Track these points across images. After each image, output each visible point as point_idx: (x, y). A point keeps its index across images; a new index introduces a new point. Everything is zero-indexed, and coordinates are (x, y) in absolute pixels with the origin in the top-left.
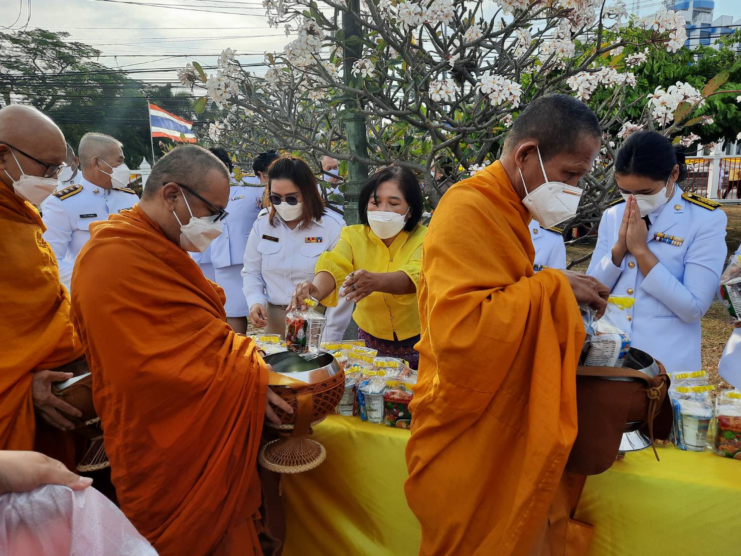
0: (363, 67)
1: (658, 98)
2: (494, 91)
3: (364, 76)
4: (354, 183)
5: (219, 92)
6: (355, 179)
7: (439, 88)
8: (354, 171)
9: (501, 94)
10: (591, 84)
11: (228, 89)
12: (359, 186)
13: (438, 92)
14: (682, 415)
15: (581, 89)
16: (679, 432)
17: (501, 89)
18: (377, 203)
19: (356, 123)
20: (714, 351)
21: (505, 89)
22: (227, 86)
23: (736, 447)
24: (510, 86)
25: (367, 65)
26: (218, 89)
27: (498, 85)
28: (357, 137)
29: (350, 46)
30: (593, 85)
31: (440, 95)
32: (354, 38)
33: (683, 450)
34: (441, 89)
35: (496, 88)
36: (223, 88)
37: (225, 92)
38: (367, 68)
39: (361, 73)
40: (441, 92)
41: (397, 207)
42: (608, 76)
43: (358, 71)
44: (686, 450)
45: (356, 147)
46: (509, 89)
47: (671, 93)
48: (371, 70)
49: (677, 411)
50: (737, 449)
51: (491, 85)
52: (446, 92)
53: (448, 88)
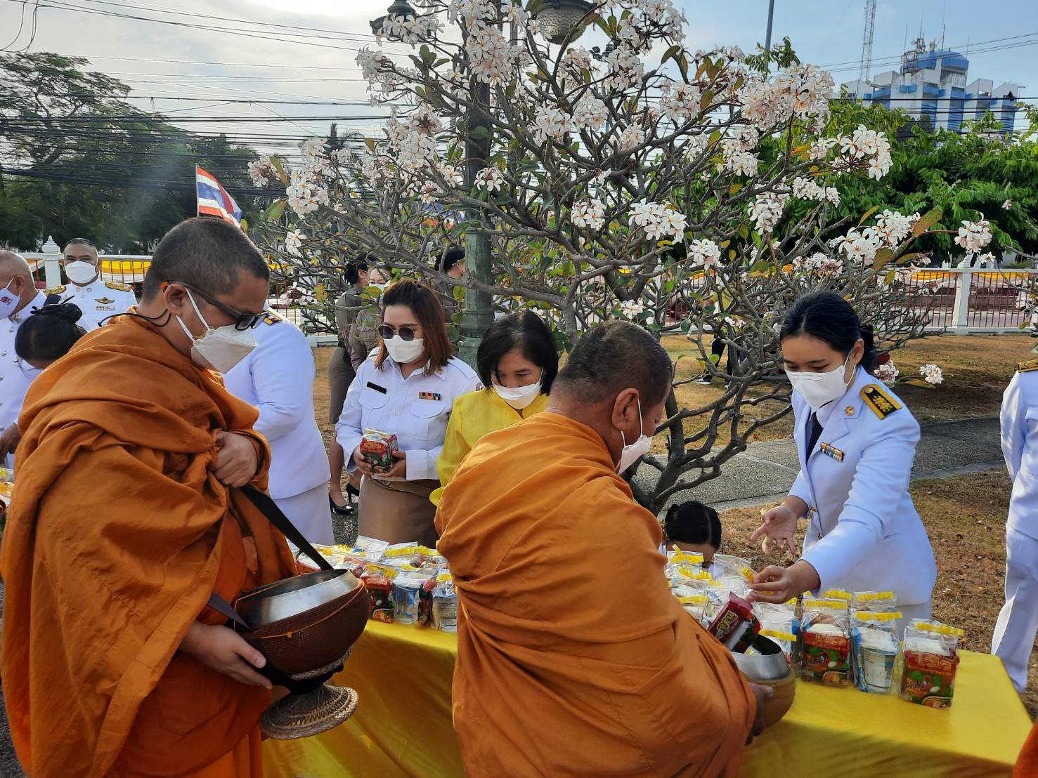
0: (489, 178)
1: (851, 242)
2: (651, 223)
3: (490, 189)
4: (473, 313)
5: (303, 202)
6: (474, 308)
7: (583, 211)
8: (473, 297)
9: (659, 227)
10: (773, 214)
11: (315, 199)
12: (479, 317)
13: (582, 216)
14: (862, 649)
15: (761, 220)
16: (858, 669)
17: (659, 220)
19: (478, 237)
20: (942, 544)
21: (665, 220)
22: (313, 195)
23: (925, 691)
24: (672, 217)
25: (494, 175)
26: (303, 198)
27: (656, 216)
28: (479, 254)
29: (474, 140)
30: (776, 215)
31: (585, 220)
32: (481, 130)
33: (862, 691)
34: (586, 213)
35: (653, 219)
36: (308, 197)
37: (311, 202)
38: (495, 179)
39: (486, 186)
40: (586, 217)
42: (804, 190)
43: (483, 182)
44: (866, 691)
45: (478, 267)
46: (670, 221)
47: (867, 237)
48: (500, 182)
49: (857, 642)
50: (925, 693)
51: (647, 216)
52: (593, 217)
53: (595, 212)
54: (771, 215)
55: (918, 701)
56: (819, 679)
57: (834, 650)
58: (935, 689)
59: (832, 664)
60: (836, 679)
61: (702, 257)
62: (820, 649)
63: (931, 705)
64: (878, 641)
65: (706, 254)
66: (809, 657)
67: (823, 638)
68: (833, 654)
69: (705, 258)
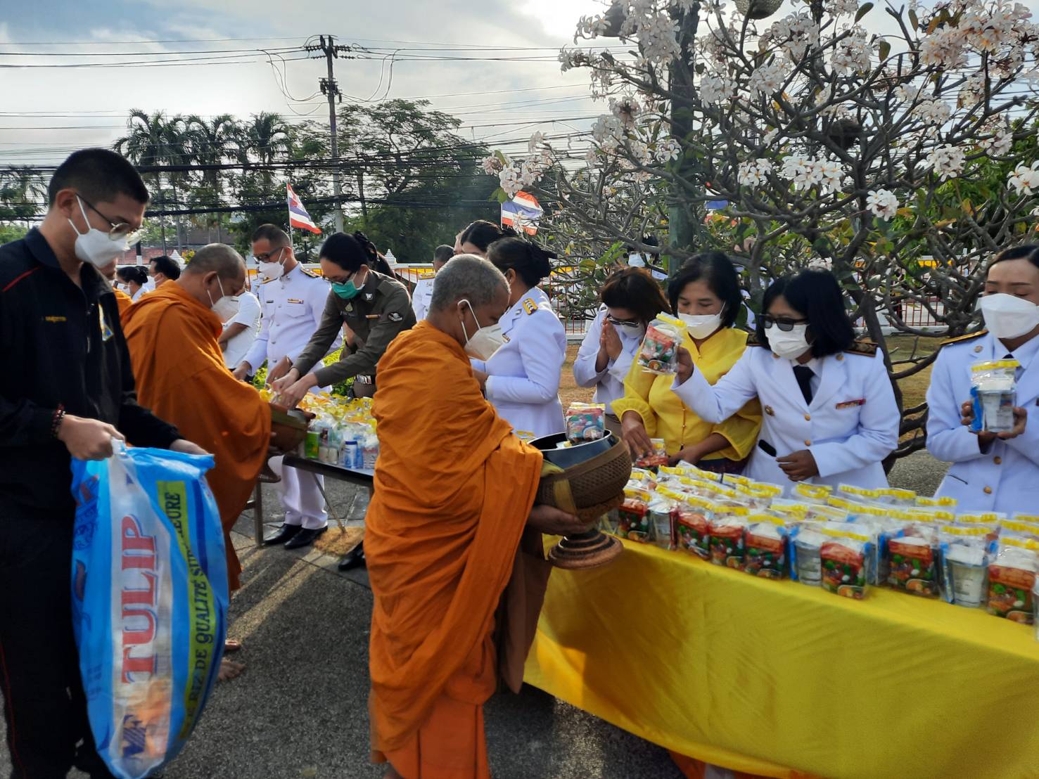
0: (667, 148)
2: (800, 175)
7: (747, 171)
9: (809, 177)
11: (520, 180)
14: (950, 563)
17: (809, 170)
18: (687, 304)
21: (817, 171)
22: (519, 176)
23: (1008, 604)
27: (806, 166)
28: (680, 225)
31: (749, 179)
34: (749, 172)
35: (802, 170)
36: (515, 179)
37: (517, 182)
40: (750, 175)
41: (710, 308)
44: (953, 602)
45: (679, 237)
46: (823, 171)
47: (1037, 169)
48: (678, 151)
49: (942, 556)
50: (1009, 607)
51: (796, 167)
52: (756, 175)
53: (758, 170)
54: (948, 160)
55: (1002, 614)
56: (902, 588)
57: (916, 559)
58: (1018, 603)
59: (915, 572)
60: (919, 587)
61: (876, 207)
62: (903, 557)
63: (1015, 619)
64: (968, 555)
65: (881, 204)
66: (893, 564)
67: (905, 546)
68: (916, 562)
69: (880, 208)
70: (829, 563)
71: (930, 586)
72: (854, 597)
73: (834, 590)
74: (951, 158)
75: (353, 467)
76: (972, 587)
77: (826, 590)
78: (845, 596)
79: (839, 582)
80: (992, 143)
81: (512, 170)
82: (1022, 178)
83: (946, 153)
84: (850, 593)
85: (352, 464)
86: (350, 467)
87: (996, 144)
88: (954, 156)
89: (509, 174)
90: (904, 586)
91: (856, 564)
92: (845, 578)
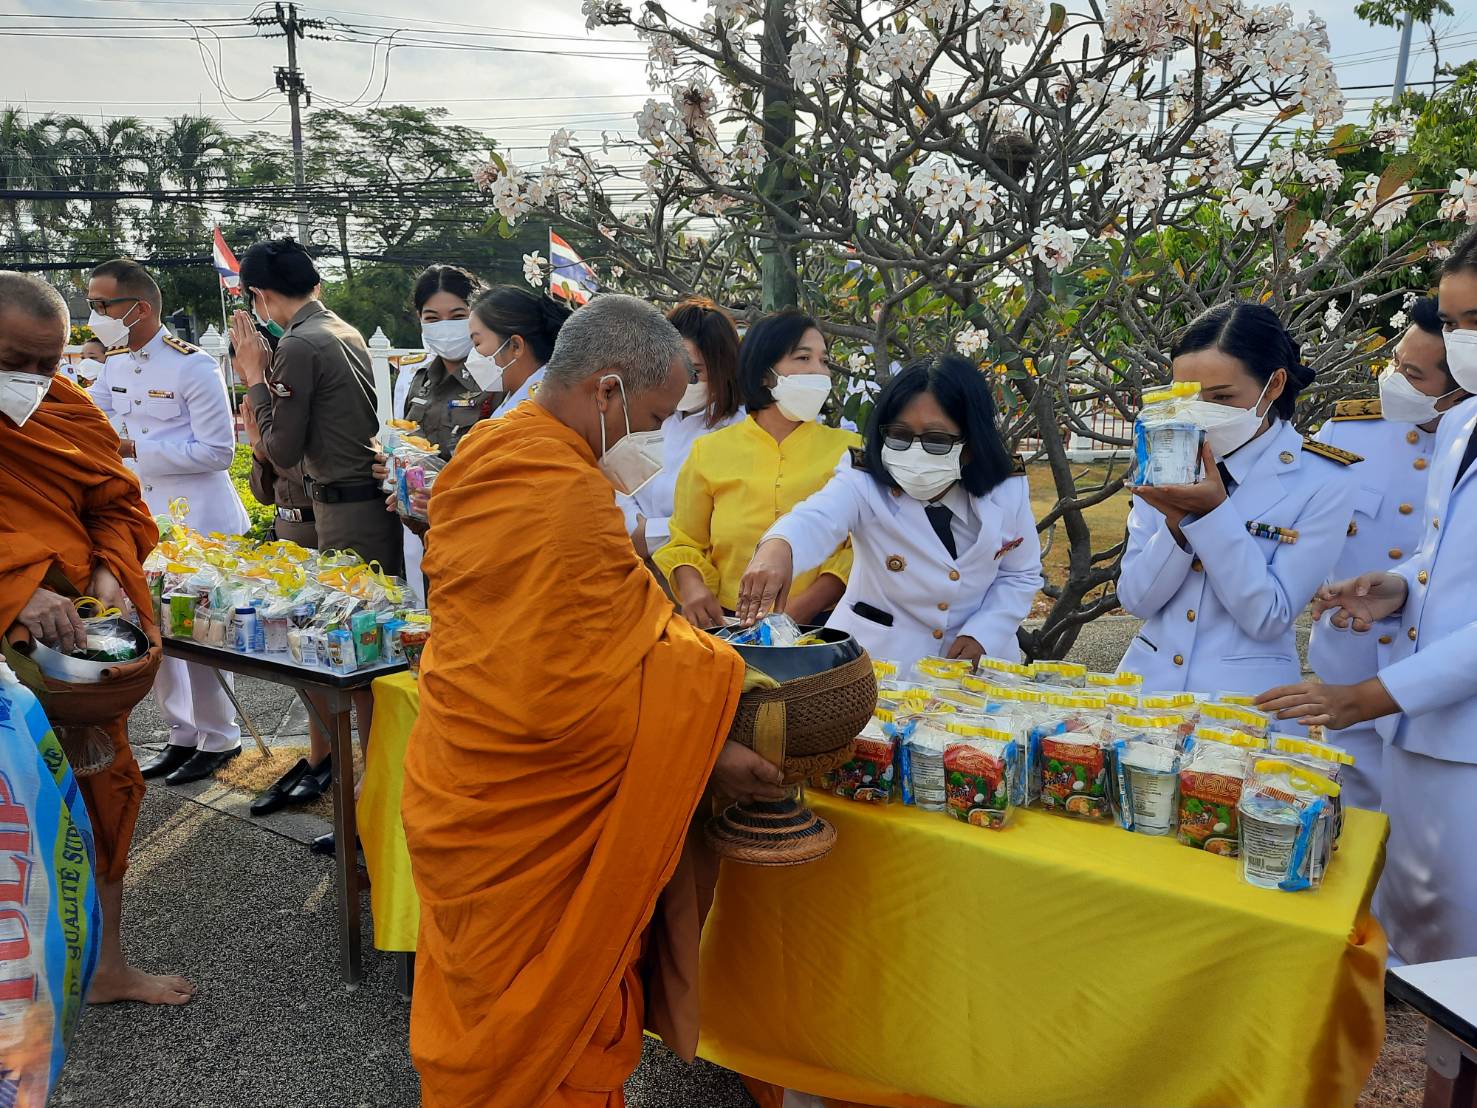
1: (1234, 203)
2: (934, 193)
5: (509, 202)
7: (861, 191)
9: (946, 198)
11: (524, 196)
13: (862, 197)
17: (946, 188)
19: (776, 256)
21: (957, 190)
22: (522, 190)
23: (1206, 828)
24: (970, 184)
26: (510, 196)
27: (941, 182)
28: (778, 281)
31: (864, 203)
34: (865, 192)
35: (936, 187)
36: (516, 195)
37: (520, 200)
40: (866, 197)
44: (1132, 828)
46: (966, 190)
47: (1260, 191)
49: (1116, 759)
50: (1207, 833)
51: (928, 182)
52: (875, 197)
53: (877, 190)
54: (1142, 182)
55: (1198, 844)
56: (1060, 809)
57: (1080, 765)
58: (1220, 827)
59: (1078, 785)
60: (1083, 807)
61: (1046, 251)
62: (1062, 762)
63: (1216, 851)
64: (1151, 756)
65: (1051, 246)
66: (1048, 775)
68: (1079, 770)
69: (1051, 253)
70: (957, 775)
71: (1098, 806)
72: (991, 827)
73: (964, 819)
74: (1146, 179)
75: (248, 650)
76: (1159, 804)
77: (953, 817)
78: (980, 825)
79: (969, 804)
80: (1207, 168)
81: (511, 181)
82: (1239, 205)
83: (1140, 172)
84: (985, 821)
85: (247, 645)
86: (244, 650)
87: (1212, 170)
88: (1150, 176)
89: (507, 186)
90: (1064, 806)
91: (992, 775)
92: (979, 798)
